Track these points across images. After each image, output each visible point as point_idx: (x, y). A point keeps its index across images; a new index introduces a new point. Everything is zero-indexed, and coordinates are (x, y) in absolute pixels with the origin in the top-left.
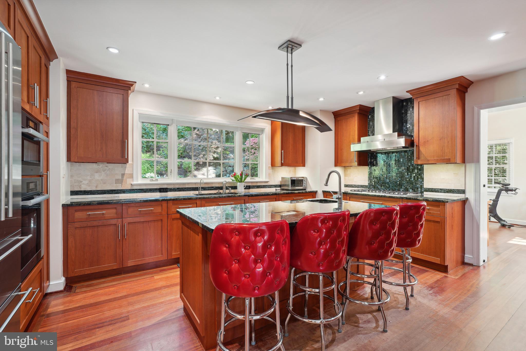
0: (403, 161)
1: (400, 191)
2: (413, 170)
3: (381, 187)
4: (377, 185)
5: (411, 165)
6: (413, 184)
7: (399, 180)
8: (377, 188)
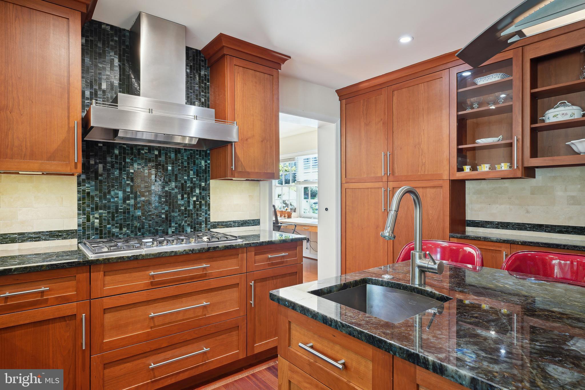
0: (173, 170)
1: (167, 234)
2: (192, 189)
3: (121, 229)
4: (108, 226)
5: (188, 180)
6: (192, 217)
7: (166, 209)
8: (109, 232)
